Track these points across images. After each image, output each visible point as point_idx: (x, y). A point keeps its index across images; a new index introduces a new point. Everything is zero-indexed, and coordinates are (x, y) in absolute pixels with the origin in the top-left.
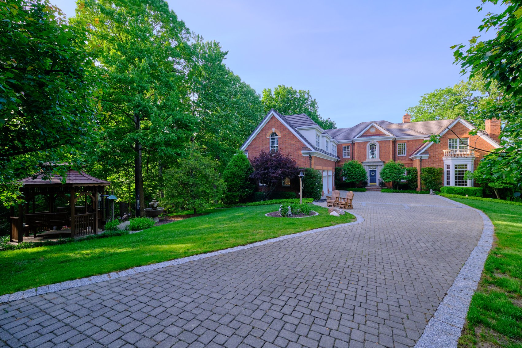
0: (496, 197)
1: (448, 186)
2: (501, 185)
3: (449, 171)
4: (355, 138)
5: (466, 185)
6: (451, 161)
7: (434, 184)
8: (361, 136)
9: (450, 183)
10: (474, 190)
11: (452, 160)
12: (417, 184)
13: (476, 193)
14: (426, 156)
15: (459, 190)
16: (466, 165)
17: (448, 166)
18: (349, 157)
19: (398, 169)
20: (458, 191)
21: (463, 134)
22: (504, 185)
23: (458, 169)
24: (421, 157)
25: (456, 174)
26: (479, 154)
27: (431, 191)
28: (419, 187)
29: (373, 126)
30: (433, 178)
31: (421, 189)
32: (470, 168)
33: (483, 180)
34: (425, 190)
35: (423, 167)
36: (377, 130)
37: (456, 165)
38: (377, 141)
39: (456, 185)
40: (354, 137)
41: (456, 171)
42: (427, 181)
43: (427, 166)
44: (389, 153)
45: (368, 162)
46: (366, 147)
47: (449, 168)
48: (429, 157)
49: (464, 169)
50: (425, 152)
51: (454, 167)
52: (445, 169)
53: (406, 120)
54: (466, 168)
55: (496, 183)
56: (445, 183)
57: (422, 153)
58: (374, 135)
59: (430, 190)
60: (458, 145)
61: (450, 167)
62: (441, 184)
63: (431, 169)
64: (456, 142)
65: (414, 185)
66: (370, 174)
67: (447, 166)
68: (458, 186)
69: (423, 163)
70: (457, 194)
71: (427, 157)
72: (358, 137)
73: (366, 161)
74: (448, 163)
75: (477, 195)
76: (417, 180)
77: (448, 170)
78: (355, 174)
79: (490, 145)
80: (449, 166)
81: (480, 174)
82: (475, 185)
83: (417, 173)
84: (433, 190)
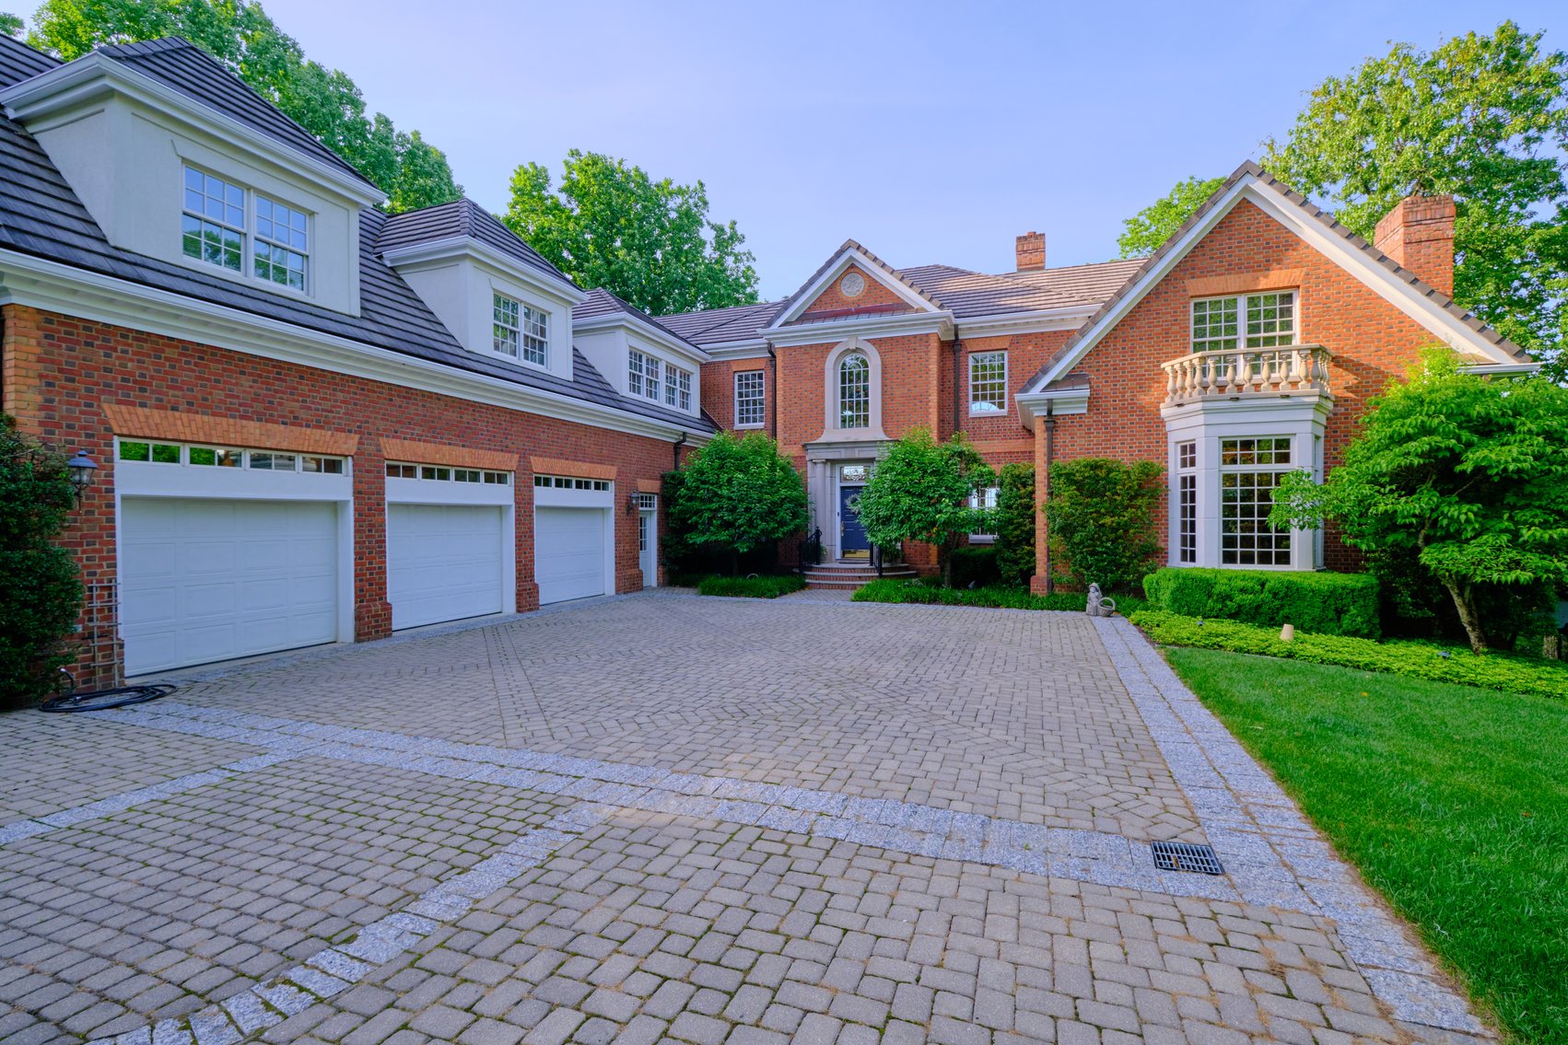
0: (1463, 640)
1: (1188, 565)
2: (1516, 564)
3: (1193, 479)
4: (775, 326)
5: (1284, 558)
6: (1201, 419)
7: (1108, 552)
8: (803, 318)
9: (1200, 549)
10: (1333, 592)
11: (1206, 411)
12: (1032, 554)
13: (1340, 612)
14: (1074, 400)
15: (1243, 590)
16: (1283, 444)
17: (1189, 450)
18: (760, 425)
19: (933, 473)
20: (1239, 598)
21: (1266, 266)
22: (1533, 559)
23: (1240, 469)
24: (1050, 401)
25: (1228, 497)
26: (1351, 379)
27: (1094, 595)
28: (1041, 570)
29: (852, 267)
30: (1107, 520)
31: (1051, 585)
32: (1303, 456)
33: (1389, 523)
34: (1069, 587)
35: (1058, 461)
36: (874, 285)
37: (1228, 445)
38: (873, 342)
39: (1229, 558)
40: (769, 324)
41: (1229, 479)
42: (1077, 538)
43: (1078, 452)
44: (923, 399)
45: (829, 444)
46: (822, 372)
47: (1193, 463)
48: (1093, 402)
49: (1273, 467)
50: (1072, 378)
51: (1217, 452)
52: (1175, 472)
53: (1027, 258)
54: (1284, 458)
55: (1472, 550)
56: (1175, 547)
57: (1053, 385)
58: (859, 312)
59: (1085, 590)
60: (1242, 333)
61: (1200, 455)
62: (1154, 554)
63: (1095, 467)
64: (1232, 318)
65: (1016, 562)
66: (843, 506)
67: (1184, 449)
68: (1238, 567)
69: (1062, 438)
70: (1234, 616)
71: (1078, 401)
72: (786, 324)
73: (822, 440)
74: (1185, 436)
75: (1346, 621)
76: (1032, 533)
77: (1188, 471)
78: (725, 503)
79: (1413, 324)
80: (1193, 448)
81: (1367, 490)
82: (1335, 556)
83: (1031, 494)
84: (1105, 590)
